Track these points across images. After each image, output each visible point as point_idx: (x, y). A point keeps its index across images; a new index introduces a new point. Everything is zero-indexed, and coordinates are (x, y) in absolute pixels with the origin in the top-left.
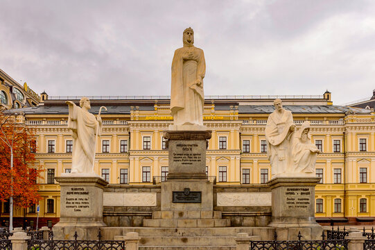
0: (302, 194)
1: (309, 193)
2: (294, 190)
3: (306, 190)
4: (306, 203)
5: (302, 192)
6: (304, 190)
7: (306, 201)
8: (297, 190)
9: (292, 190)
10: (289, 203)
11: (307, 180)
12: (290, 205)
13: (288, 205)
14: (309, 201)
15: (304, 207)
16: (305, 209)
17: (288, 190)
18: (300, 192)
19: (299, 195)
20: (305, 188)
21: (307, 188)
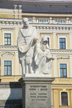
0: (41, 90)
1: (47, 89)
2: (35, 86)
3: (45, 87)
4: (45, 97)
5: (42, 88)
6: (43, 87)
7: (45, 95)
8: (37, 86)
9: (34, 86)
10: (31, 97)
11: (45, 80)
12: (33, 98)
13: (31, 99)
14: (47, 96)
15: (43, 100)
16: (44, 102)
17: (31, 86)
18: (40, 88)
19: (40, 90)
20: (44, 85)
21: (45, 85)
